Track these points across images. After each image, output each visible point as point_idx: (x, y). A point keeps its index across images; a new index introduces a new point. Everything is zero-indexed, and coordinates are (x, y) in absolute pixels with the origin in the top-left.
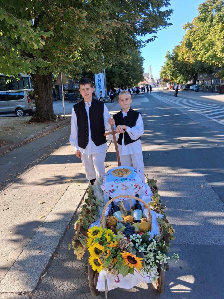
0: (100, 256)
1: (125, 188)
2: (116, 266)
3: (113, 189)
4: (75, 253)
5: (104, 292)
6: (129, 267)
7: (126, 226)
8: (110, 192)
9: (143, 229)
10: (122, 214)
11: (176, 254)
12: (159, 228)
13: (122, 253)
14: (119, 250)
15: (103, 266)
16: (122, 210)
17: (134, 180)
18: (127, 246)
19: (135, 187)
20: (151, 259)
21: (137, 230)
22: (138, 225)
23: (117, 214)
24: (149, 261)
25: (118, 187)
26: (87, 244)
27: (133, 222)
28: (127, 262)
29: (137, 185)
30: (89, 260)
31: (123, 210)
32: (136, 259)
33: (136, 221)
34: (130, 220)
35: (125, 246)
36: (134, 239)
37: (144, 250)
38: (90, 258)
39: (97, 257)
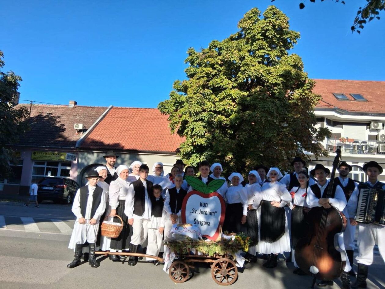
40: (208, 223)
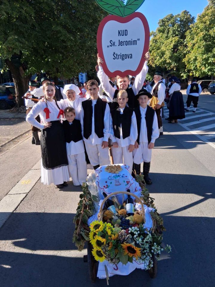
0: (102, 247)
1: (118, 183)
2: (117, 256)
3: (107, 185)
4: (76, 246)
5: (105, 279)
6: (129, 256)
7: (121, 219)
8: (104, 188)
9: (137, 221)
10: (116, 208)
11: (169, 246)
12: (153, 221)
13: (122, 245)
14: (119, 242)
15: (105, 257)
16: (115, 204)
17: (126, 176)
18: (126, 238)
19: (127, 183)
20: (146, 250)
21: (131, 222)
22: (132, 217)
23: (112, 208)
24: (145, 251)
25: (111, 183)
26: (89, 237)
27: (127, 215)
28: (127, 252)
29: (129, 182)
30: (92, 252)
31: (117, 204)
32: (135, 249)
33: (130, 214)
34: (124, 213)
35: (125, 238)
36: (133, 231)
37: (141, 242)
38: (93, 250)
39: (99, 249)
40: (130, 56)
